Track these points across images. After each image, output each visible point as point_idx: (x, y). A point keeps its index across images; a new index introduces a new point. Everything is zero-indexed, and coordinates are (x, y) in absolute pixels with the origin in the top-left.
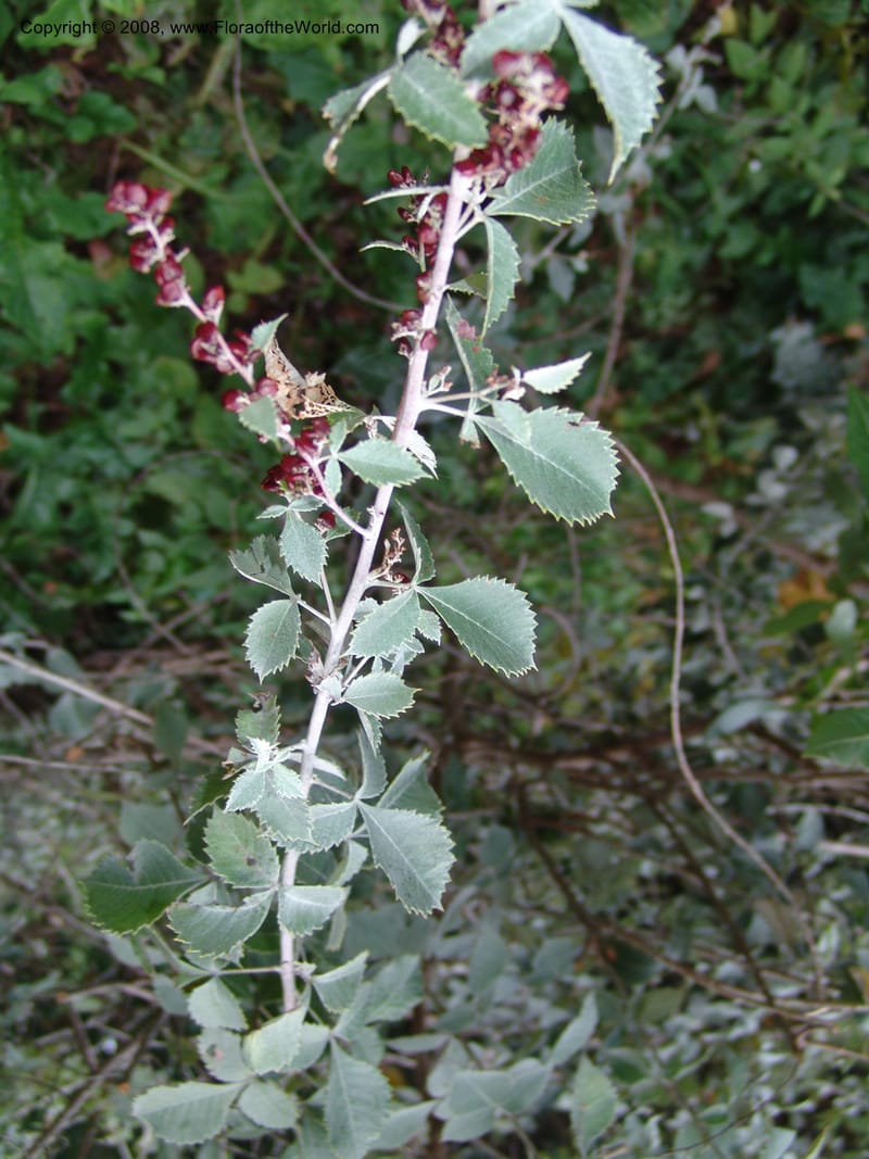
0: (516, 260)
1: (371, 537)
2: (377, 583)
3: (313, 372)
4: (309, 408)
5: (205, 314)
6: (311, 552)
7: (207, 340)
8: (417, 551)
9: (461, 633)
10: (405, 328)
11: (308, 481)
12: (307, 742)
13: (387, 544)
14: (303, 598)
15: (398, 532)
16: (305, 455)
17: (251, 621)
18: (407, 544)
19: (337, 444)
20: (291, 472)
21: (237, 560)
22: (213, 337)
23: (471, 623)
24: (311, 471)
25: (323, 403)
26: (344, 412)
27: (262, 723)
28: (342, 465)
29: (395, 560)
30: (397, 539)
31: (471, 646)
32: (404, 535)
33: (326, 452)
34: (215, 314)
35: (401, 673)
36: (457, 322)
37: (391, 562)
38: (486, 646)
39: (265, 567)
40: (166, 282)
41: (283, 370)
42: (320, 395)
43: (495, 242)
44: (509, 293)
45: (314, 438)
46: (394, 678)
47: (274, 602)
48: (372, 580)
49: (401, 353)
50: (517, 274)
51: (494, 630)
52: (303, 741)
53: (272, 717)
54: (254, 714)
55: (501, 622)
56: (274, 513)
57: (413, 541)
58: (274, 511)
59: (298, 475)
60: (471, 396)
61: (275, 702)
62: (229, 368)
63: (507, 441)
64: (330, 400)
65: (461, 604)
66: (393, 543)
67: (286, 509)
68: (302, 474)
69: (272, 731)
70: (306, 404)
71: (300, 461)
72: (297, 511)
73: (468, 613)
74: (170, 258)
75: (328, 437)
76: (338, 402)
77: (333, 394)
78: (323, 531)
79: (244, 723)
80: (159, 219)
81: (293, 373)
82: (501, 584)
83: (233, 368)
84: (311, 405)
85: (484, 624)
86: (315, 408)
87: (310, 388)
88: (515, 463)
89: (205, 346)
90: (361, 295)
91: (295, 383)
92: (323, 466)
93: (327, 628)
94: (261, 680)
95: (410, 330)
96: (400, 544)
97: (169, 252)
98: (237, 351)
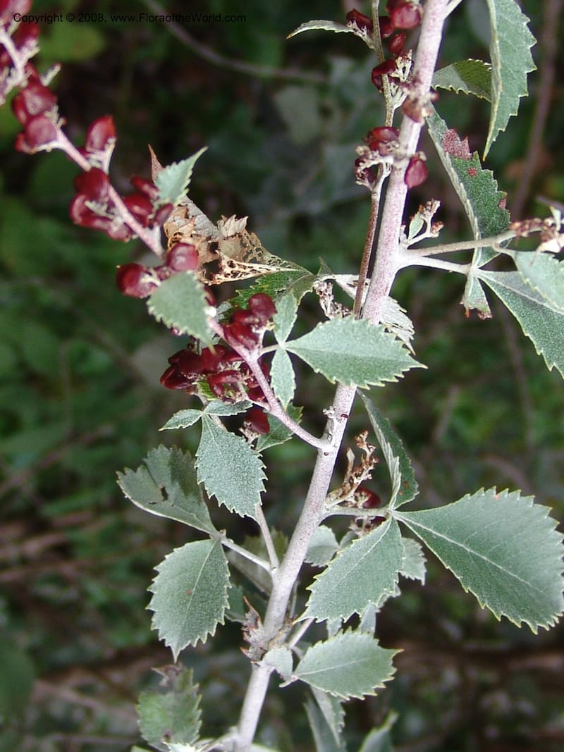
0: (528, 41)
1: (329, 449)
2: (337, 510)
3: (228, 217)
4: (228, 270)
5: (87, 159)
6: (241, 474)
7: (94, 197)
8: (394, 463)
9: (464, 575)
10: (376, 153)
11: (241, 382)
12: (239, 731)
13: (350, 455)
14: (228, 536)
15: (364, 436)
16: (240, 349)
17: (156, 574)
18: (379, 454)
19: (285, 328)
20: (216, 369)
21: (127, 484)
22: (103, 192)
23: (476, 559)
24: (245, 367)
25: (244, 259)
26: (280, 273)
27: (174, 708)
28: (293, 357)
29: (363, 477)
30: (365, 448)
31: (481, 594)
32: (372, 438)
33: (270, 340)
34: (102, 158)
35: (373, 629)
36: (443, 136)
37: (357, 481)
38: (500, 590)
39: (168, 491)
40: (31, 118)
41: (187, 217)
42: (239, 247)
43: (500, 18)
44: (521, 90)
45: (253, 324)
46: (364, 638)
47: (188, 545)
48: (331, 507)
49: (359, 183)
50: (532, 63)
51: (507, 564)
52: (234, 729)
53: (189, 701)
54: (162, 697)
55: (516, 552)
56: (183, 421)
57: (387, 449)
58: (184, 418)
59: (226, 373)
60: (477, 245)
61: (191, 677)
62: (125, 232)
63: (532, 306)
64: (255, 254)
65: (458, 533)
66: (359, 454)
67: (201, 414)
68: (233, 373)
69: (190, 720)
70: (224, 263)
71: (231, 354)
72: (215, 415)
73: (471, 543)
74: (33, 81)
75: (271, 320)
76: (268, 256)
77: (259, 245)
78: (252, 439)
79: (148, 711)
80: (15, 25)
81: (201, 219)
82: (514, 499)
83: (131, 231)
84: (231, 265)
85: (494, 557)
86: (236, 269)
87: (226, 238)
88: (544, 336)
89: (91, 205)
90: (209, 54)
91: (205, 234)
92: (266, 362)
93: (267, 576)
94: (176, 655)
95: (382, 155)
96: (369, 453)
97: (31, 72)
98: (137, 209)
